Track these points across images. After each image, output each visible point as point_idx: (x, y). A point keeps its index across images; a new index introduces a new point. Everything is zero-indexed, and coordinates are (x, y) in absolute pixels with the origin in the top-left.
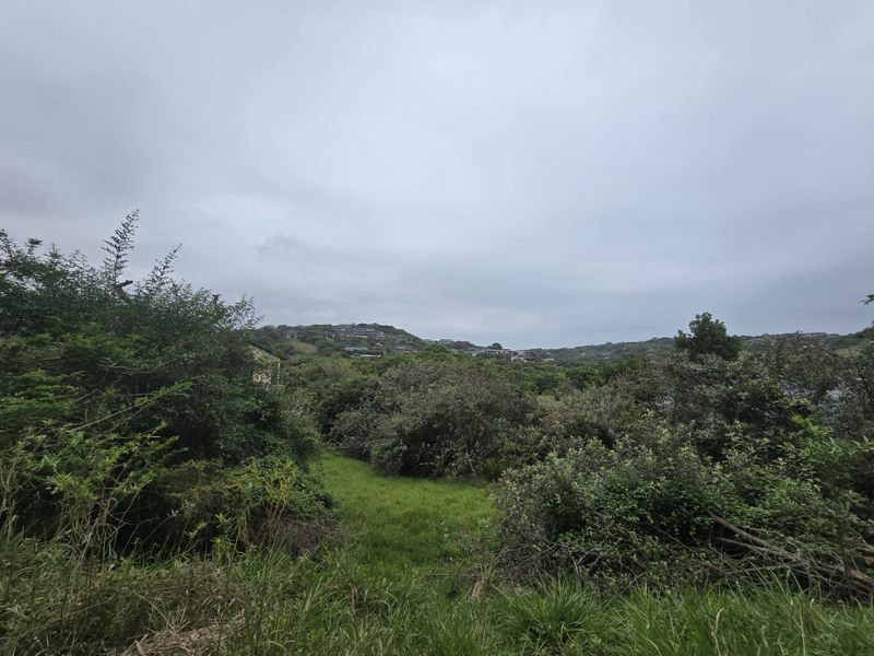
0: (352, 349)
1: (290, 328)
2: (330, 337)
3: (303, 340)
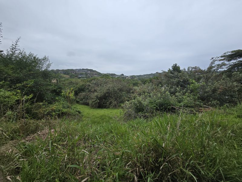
0: (81, 76)
1: (60, 70)
2: (73, 73)
3: (65, 74)
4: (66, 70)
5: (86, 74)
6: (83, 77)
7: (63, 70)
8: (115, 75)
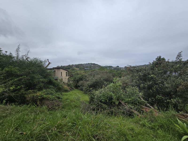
1: (74, 65)
2: (82, 66)
3: (76, 67)
4: (77, 65)
5: (90, 67)
6: (88, 69)
7: (76, 65)
8: (112, 67)
